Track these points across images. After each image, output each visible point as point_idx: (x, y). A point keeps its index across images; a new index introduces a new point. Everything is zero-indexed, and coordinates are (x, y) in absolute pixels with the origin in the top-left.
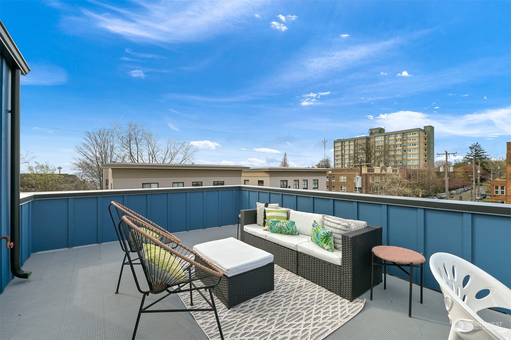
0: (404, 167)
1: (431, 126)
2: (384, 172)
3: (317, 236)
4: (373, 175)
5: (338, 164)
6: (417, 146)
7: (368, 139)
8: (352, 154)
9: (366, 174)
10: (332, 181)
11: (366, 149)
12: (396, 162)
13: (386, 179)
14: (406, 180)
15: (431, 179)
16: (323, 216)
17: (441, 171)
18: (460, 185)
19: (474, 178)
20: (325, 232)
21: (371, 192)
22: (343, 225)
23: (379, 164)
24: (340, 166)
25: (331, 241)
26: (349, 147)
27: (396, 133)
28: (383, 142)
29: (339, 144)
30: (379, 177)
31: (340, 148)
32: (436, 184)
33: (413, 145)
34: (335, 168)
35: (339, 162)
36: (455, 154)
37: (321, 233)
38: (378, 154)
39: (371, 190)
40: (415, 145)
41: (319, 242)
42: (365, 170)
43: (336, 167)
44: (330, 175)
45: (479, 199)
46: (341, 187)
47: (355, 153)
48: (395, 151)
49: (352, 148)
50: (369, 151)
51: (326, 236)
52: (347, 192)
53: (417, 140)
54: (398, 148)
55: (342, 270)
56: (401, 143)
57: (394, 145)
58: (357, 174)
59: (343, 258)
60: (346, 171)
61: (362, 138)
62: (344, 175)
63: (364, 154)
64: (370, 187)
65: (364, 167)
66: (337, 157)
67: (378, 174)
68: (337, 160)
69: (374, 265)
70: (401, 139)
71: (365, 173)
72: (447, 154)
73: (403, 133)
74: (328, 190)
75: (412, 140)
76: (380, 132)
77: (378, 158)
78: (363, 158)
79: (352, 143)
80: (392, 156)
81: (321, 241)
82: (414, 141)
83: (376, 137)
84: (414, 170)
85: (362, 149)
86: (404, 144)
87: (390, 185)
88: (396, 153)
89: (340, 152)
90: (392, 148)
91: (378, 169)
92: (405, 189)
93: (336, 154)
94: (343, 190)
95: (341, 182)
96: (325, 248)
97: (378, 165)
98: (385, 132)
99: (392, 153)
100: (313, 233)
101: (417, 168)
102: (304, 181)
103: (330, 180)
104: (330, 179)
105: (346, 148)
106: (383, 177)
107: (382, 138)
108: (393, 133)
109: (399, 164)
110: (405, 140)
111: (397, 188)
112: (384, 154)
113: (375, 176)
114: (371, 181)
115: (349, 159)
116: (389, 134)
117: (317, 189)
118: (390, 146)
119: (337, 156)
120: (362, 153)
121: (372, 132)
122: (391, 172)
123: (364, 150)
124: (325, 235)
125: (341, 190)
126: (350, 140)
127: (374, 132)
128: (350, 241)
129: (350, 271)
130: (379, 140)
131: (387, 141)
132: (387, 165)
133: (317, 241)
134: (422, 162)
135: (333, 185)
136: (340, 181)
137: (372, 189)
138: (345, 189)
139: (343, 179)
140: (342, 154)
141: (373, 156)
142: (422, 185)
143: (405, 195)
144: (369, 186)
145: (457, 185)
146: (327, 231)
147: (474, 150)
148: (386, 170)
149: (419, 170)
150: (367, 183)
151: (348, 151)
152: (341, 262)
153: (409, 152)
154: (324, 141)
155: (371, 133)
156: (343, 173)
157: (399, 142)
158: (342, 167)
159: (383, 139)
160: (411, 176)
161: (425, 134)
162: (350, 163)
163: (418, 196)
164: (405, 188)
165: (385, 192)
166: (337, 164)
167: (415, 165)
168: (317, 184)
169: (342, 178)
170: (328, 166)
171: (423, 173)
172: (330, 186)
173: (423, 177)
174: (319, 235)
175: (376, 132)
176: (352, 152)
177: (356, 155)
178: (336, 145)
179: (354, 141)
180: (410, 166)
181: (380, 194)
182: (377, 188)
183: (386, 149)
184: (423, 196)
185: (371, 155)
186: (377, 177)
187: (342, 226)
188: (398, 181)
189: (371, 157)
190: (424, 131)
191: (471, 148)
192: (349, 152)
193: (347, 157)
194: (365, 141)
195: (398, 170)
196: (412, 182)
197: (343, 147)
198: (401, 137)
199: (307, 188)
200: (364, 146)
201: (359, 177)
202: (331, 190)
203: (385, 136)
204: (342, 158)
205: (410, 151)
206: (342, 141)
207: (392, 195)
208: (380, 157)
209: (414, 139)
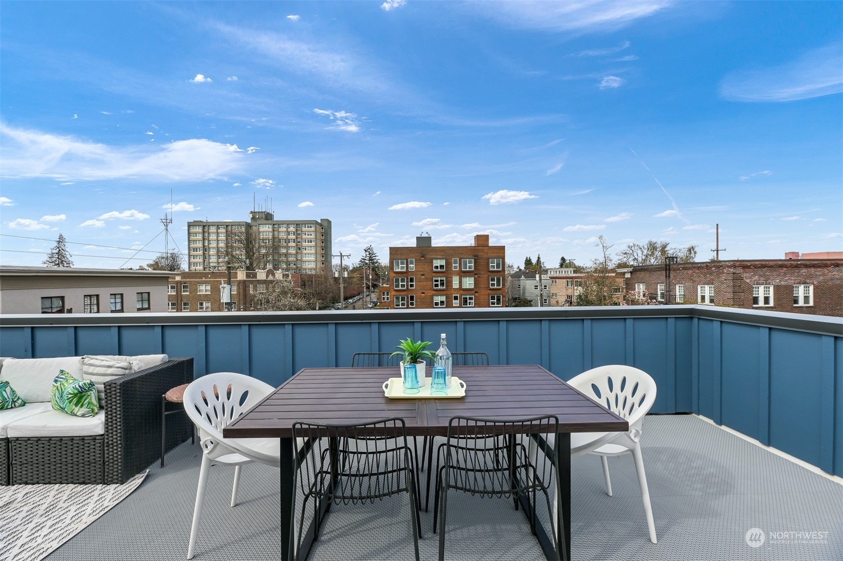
0: (298, 269)
1: (328, 219)
2: (271, 278)
3: (62, 396)
4: (254, 283)
5: (196, 264)
6: (313, 244)
7: (248, 226)
8: (222, 248)
9: (245, 280)
10: (183, 293)
11: (245, 241)
12: (288, 263)
13: (274, 287)
14: (299, 289)
15: (329, 287)
16: (83, 358)
17: (336, 276)
18: (356, 293)
19: (365, 284)
20: (77, 386)
21: (252, 308)
22: (118, 367)
23: (266, 265)
24: (200, 268)
25: (91, 399)
26: (218, 236)
27: (288, 223)
28: (271, 234)
29: (199, 229)
30: (264, 286)
31: (200, 237)
32: (333, 292)
33: (308, 242)
34: (190, 270)
35: (198, 260)
36: (349, 257)
37: (69, 389)
38: (263, 251)
39: (253, 305)
40: (311, 242)
41: (65, 406)
42: (241, 275)
43: (193, 268)
44: (177, 283)
45: (372, 307)
46: (201, 304)
47: (227, 247)
48: (287, 247)
49: (223, 237)
50: (251, 246)
51: (79, 391)
52: (212, 310)
53: (313, 236)
54: (290, 244)
55: (106, 441)
56: (294, 237)
57: (285, 240)
58: (222, 282)
59: (106, 420)
60: (209, 276)
61: (239, 224)
62: (206, 283)
63: (242, 250)
64: (251, 301)
65: (240, 270)
66: (194, 251)
67: (262, 280)
68: (194, 256)
69: (167, 415)
70: (294, 232)
71: (242, 279)
72: (341, 256)
73: (297, 224)
74: (175, 311)
75: (308, 235)
76: (267, 219)
77: (263, 257)
78: (241, 255)
79: (222, 230)
80: (283, 254)
81: (68, 404)
82: (310, 236)
83: (261, 224)
84: (310, 275)
85: (240, 241)
86: (299, 240)
87: (279, 296)
88: (289, 251)
89: (201, 243)
90: (283, 243)
91: (263, 274)
92: (299, 301)
93: (192, 245)
94: (205, 309)
95: (200, 295)
96: (78, 414)
97: (264, 267)
98: (274, 220)
99: (284, 251)
100: (54, 393)
101: (313, 272)
102: (113, 296)
103: (179, 292)
104: (179, 290)
105: (211, 238)
106: (271, 286)
107: (269, 228)
108: (285, 222)
109: (292, 266)
110: (299, 234)
111: (288, 300)
112: (273, 251)
113: (258, 283)
114: (251, 292)
115: (218, 255)
116: (279, 223)
117: (149, 311)
118: (280, 240)
119: (195, 249)
120: (238, 248)
121: (255, 216)
122: (281, 278)
123: (241, 243)
124: (76, 391)
125: (202, 308)
126: (219, 224)
127: (257, 217)
128: (119, 389)
129: (120, 437)
130: (265, 230)
131: (276, 233)
132: (276, 267)
133: (60, 407)
134: (320, 265)
135: (185, 301)
136: (198, 293)
137: (254, 303)
138: (208, 307)
139: (204, 289)
140: (204, 246)
141: (257, 254)
142: (319, 295)
143: (298, 309)
144: (248, 300)
145: (353, 292)
146: (80, 384)
147: (368, 253)
148: (274, 275)
149: (315, 275)
150: (246, 294)
151: (216, 242)
152: (104, 428)
153: (304, 251)
154: (164, 221)
155: (253, 218)
156: (204, 279)
157: (292, 237)
158: (204, 269)
159: (271, 229)
160: (307, 283)
161: (322, 228)
162: (218, 263)
163: (314, 309)
164: (298, 299)
165: (273, 307)
166: (194, 263)
167: (311, 269)
168: (147, 302)
169: (203, 287)
170: (173, 267)
171: (320, 279)
172: (177, 303)
173: (320, 283)
174: (65, 394)
175: (260, 216)
176: (222, 245)
177: (230, 250)
178: (192, 230)
179: (225, 226)
180: (306, 269)
181: (266, 310)
182: (261, 301)
183: (276, 243)
184: (320, 309)
185: (253, 252)
186: (261, 286)
187: (116, 369)
188: (289, 289)
189: (253, 255)
190: (321, 225)
191: (365, 250)
192: (218, 244)
193: (213, 252)
194: (243, 229)
195: (290, 275)
196: (308, 290)
197: (206, 235)
198: (294, 230)
199: (122, 311)
200: (243, 237)
201: (225, 285)
202: (181, 310)
203: (274, 225)
204: (204, 254)
205: (306, 250)
206: (204, 224)
207: (282, 310)
208: (267, 254)
209: (309, 234)
